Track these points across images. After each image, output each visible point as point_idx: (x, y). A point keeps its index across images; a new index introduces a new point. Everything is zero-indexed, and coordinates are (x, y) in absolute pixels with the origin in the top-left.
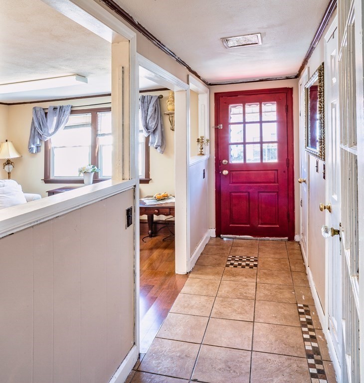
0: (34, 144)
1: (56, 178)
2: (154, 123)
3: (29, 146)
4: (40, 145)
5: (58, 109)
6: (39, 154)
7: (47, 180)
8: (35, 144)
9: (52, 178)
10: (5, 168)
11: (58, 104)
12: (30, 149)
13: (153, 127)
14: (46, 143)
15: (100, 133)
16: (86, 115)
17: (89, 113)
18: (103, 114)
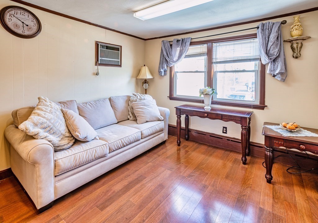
0: (162, 69)
1: (178, 97)
2: (277, 50)
3: (159, 70)
4: (167, 70)
5: (181, 42)
6: (165, 77)
7: (171, 98)
8: (164, 69)
9: (175, 96)
10: (144, 86)
11: (180, 37)
12: (160, 72)
13: (275, 54)
14: (171, 68)
15: (215, 61)
16: (202, 46)
17: (205, 44)
18: (218, 44)
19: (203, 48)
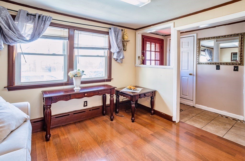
15: (77, 46)
16: (63, 30)
17: (67, 28)
18: (80, 32)
19: (65, 32)
